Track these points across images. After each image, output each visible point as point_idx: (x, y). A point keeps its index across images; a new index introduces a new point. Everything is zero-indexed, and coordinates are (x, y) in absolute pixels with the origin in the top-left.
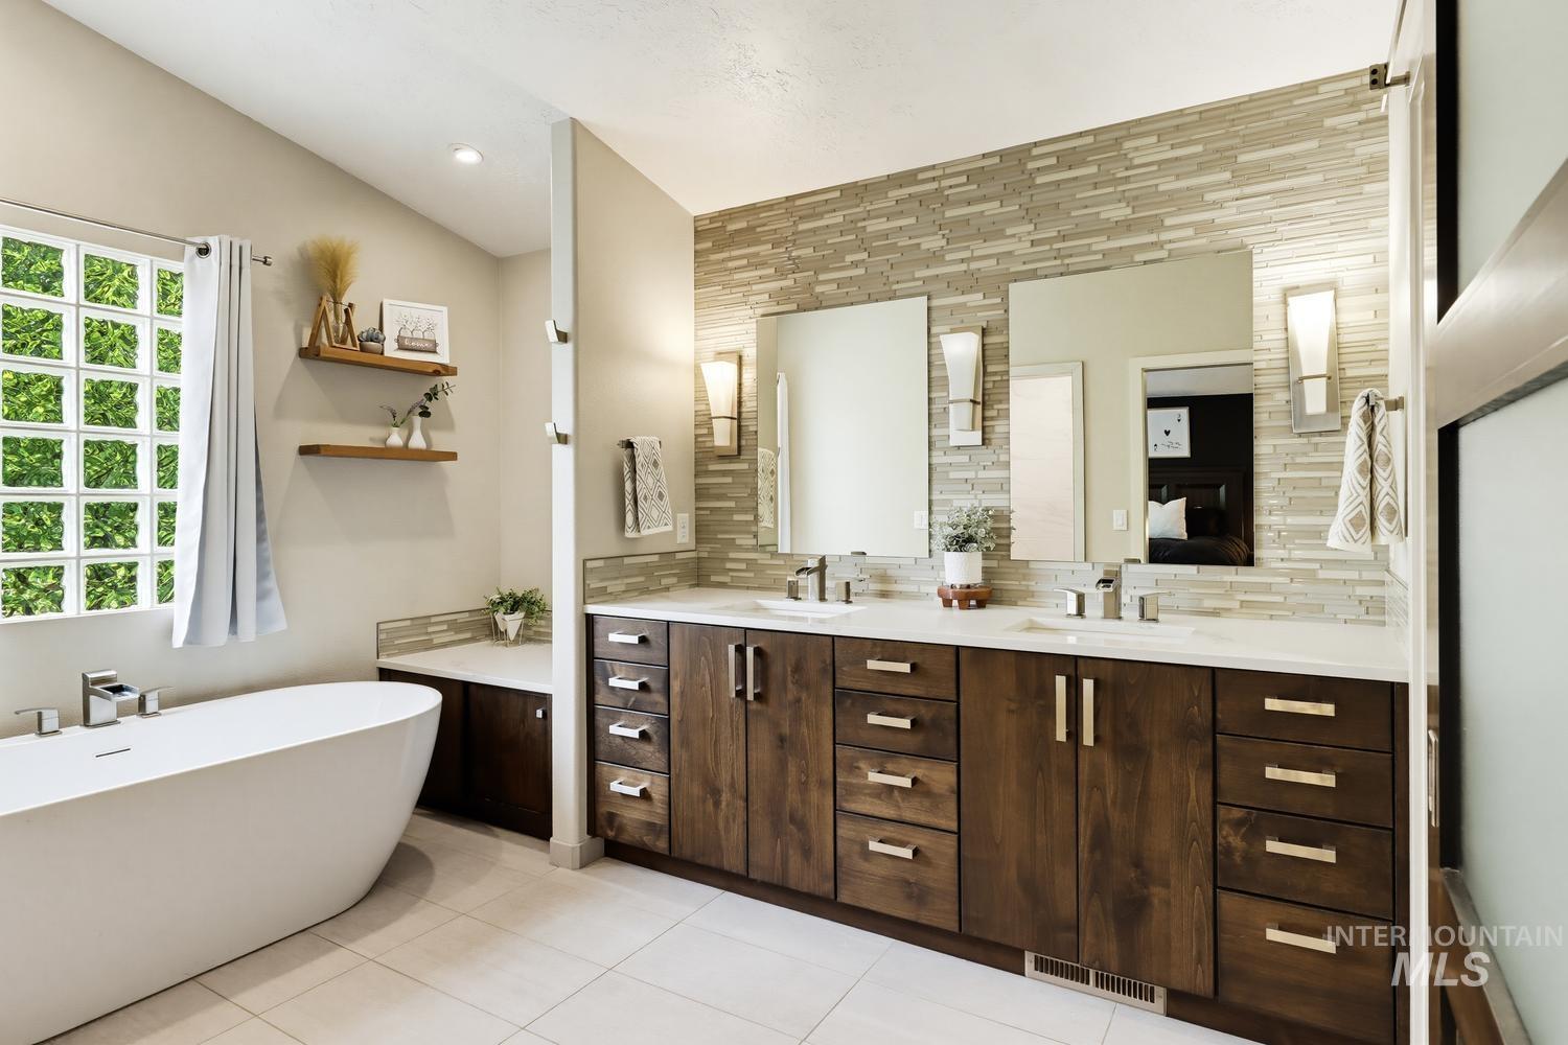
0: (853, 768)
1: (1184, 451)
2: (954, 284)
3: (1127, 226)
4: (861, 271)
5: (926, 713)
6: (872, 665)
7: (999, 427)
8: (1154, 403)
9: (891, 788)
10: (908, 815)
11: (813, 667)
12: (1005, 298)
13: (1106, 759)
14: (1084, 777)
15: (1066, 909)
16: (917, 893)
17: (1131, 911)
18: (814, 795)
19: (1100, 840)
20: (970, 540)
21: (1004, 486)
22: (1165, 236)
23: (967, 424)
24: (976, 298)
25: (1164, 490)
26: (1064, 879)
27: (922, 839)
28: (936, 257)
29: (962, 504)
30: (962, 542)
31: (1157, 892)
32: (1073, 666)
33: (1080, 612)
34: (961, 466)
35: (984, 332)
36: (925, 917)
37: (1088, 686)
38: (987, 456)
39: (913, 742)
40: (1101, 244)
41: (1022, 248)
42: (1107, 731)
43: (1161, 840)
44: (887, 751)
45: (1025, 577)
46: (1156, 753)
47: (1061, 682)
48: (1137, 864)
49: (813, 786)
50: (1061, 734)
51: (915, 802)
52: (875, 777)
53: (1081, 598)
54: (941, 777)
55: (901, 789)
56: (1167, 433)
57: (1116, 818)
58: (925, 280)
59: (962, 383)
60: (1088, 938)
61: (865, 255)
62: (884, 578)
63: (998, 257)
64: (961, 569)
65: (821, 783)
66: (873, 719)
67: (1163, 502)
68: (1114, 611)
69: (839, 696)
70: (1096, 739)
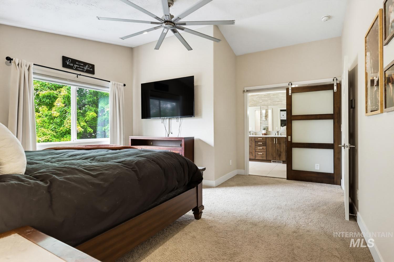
0: (257, 148)
1: (286, 119)
2: (263, 105)
3: (278, 101)
4: (253, 103)
5: (263, 143)
6: (259, 139)
7: (267, 119)
8: (281, 110)
9: (260, 149)
10: (262, 151)
11: (253, 139)
12: (268, 107)
13: (278, 144)
14: (276, 146)
15: (275, 156)
16: (262, 157)
17: (280, 156)
18: (253, 150)
19: (278, 151)
20: (265, 129)
21: (268, 124)
22: (283, 103)
23: (264, 118)
24: (265, 107)
25: (283, 125)
26: (275, 154)
27: (263, 153)
28: (261, 103)
29: (264, 126)
30: (264, 129)
31: (282, 154)
32: (275, 138)
33: (275, 135)
34: (264, 122)
35: (266, 110)
36: (263, 159)
37: (277, 139)
38: (266, 121)
39: (262, 145)
40: (277, 103)
41: (269, 102)
42: (278, 143)
43: (282, 150)
44: (260, 146)
45: (270, 132)
46: (282, 144)
47: (274, 139)
48: (280, 152)
49: (253, 149)
50: (275, 143)
51: (262, 150)
52: (259, 148)
53: (275, 134)
54: (265, 147)
55: (261, 149)
56: (283, 115)
57: (279, 149)
58: (260, 105)
59: (264, 115)
60: (277, 158)
61: (253, 102)
62: (256, 133)
63: (267, 103)
64: (264, 132)
65: (254, 149)
66: (259, 143)
67: (283, 127)
68: (278, 134)
69: (255, 142)
70: (277, 143)
